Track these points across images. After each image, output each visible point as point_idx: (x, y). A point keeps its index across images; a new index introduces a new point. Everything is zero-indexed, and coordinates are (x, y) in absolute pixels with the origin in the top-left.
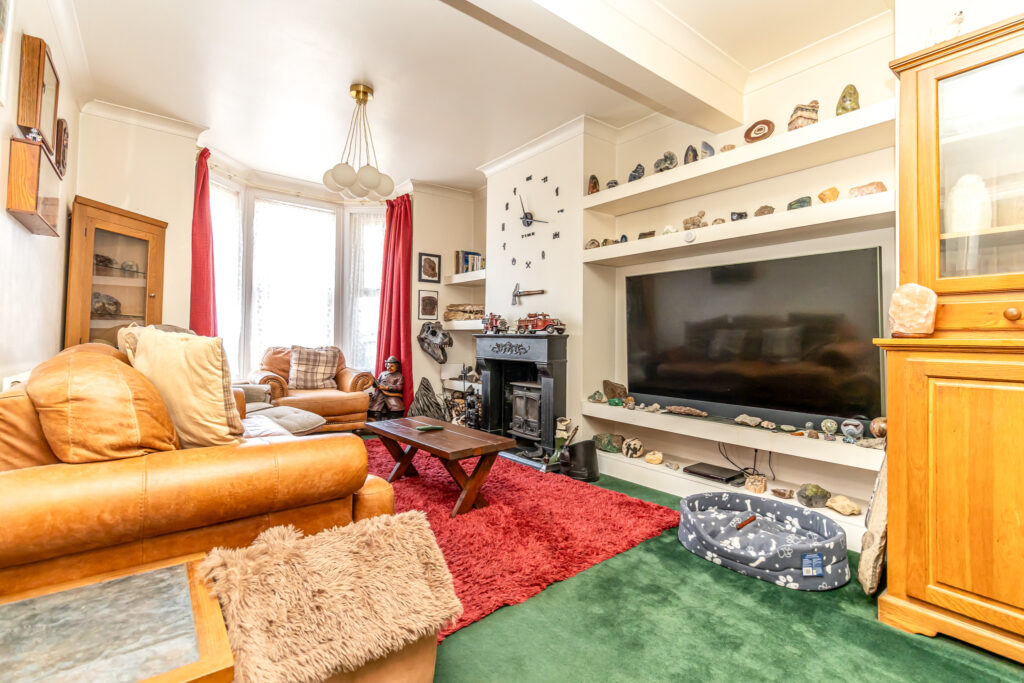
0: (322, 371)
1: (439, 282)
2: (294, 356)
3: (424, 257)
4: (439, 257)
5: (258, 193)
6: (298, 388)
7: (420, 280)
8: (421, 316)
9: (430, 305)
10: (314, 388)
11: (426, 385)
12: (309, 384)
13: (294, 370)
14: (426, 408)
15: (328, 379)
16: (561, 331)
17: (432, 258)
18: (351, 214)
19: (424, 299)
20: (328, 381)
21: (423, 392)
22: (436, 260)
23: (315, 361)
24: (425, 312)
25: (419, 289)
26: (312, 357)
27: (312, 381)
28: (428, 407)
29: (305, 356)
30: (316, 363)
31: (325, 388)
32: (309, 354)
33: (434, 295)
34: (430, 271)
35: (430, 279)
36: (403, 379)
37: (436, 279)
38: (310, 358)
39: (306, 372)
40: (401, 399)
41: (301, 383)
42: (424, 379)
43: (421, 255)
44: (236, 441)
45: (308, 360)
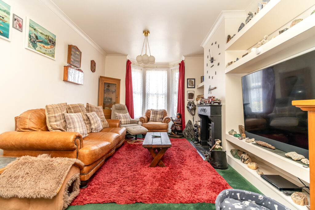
0: (158, 116)
1: (194, 88)
2: (151, 112)
3: (189, 80)
4: (194, 79)
5: (147, 68)
6: (152, 121)
7: (188, 87)
8: (188, 100)
9: (191, 96)
10: (156, 121)
11: (190, 122)
12: (155, 120)
13: (151, 116)
14: (189, 130)
15: (161, 119)
16: (219, 103)
17: (192, 80)
18: (171, 70)
19: (189, 94)
20: (160, 120)
21: (189, 125)
22: (193, 80)
23: (156, 113)
24: (189, 98)
25: (187, 91)
26: (156, 112)
27: (156, 119)
28: (190, 130)
29: (154, 112)
30: (157, 114)
31: (159, 122)
32: (155, 111)
33: (193, 92)
34: (191, 84)
35: (191, 87)
36: (182, 120)
37: (193, 87)
38: (155, 112)
39: (154, 116)
40: (181, 127)
41: (153, 120)
42: (189, 120)
43: (188, 79)
44: (54, 131)
45: (155, 113)
